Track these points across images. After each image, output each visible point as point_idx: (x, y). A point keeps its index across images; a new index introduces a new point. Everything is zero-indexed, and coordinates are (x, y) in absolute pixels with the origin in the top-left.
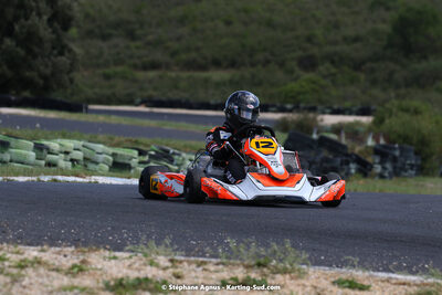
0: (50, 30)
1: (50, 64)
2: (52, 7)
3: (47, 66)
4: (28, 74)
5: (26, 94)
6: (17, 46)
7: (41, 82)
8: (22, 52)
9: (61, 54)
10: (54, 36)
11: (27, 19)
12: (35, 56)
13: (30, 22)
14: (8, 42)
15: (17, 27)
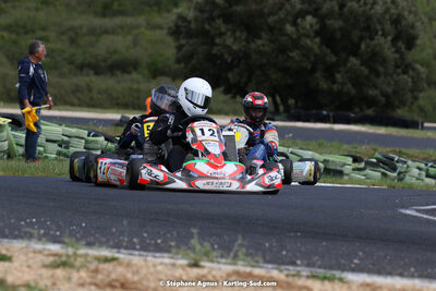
0: (393, 50)
1: (392, 82)
2: (396, 27)
3: (389, 84)
4: (371, 92)
5: (370, 112)
6: (362, 65)
7: (383, 100)
8: (366, 71)
9: (405, 72)
10: (397, 56)
11: (372, 39)
12: (378, 75)
13: (375, 42)
14: (354, 61)
15: (363, 46)
